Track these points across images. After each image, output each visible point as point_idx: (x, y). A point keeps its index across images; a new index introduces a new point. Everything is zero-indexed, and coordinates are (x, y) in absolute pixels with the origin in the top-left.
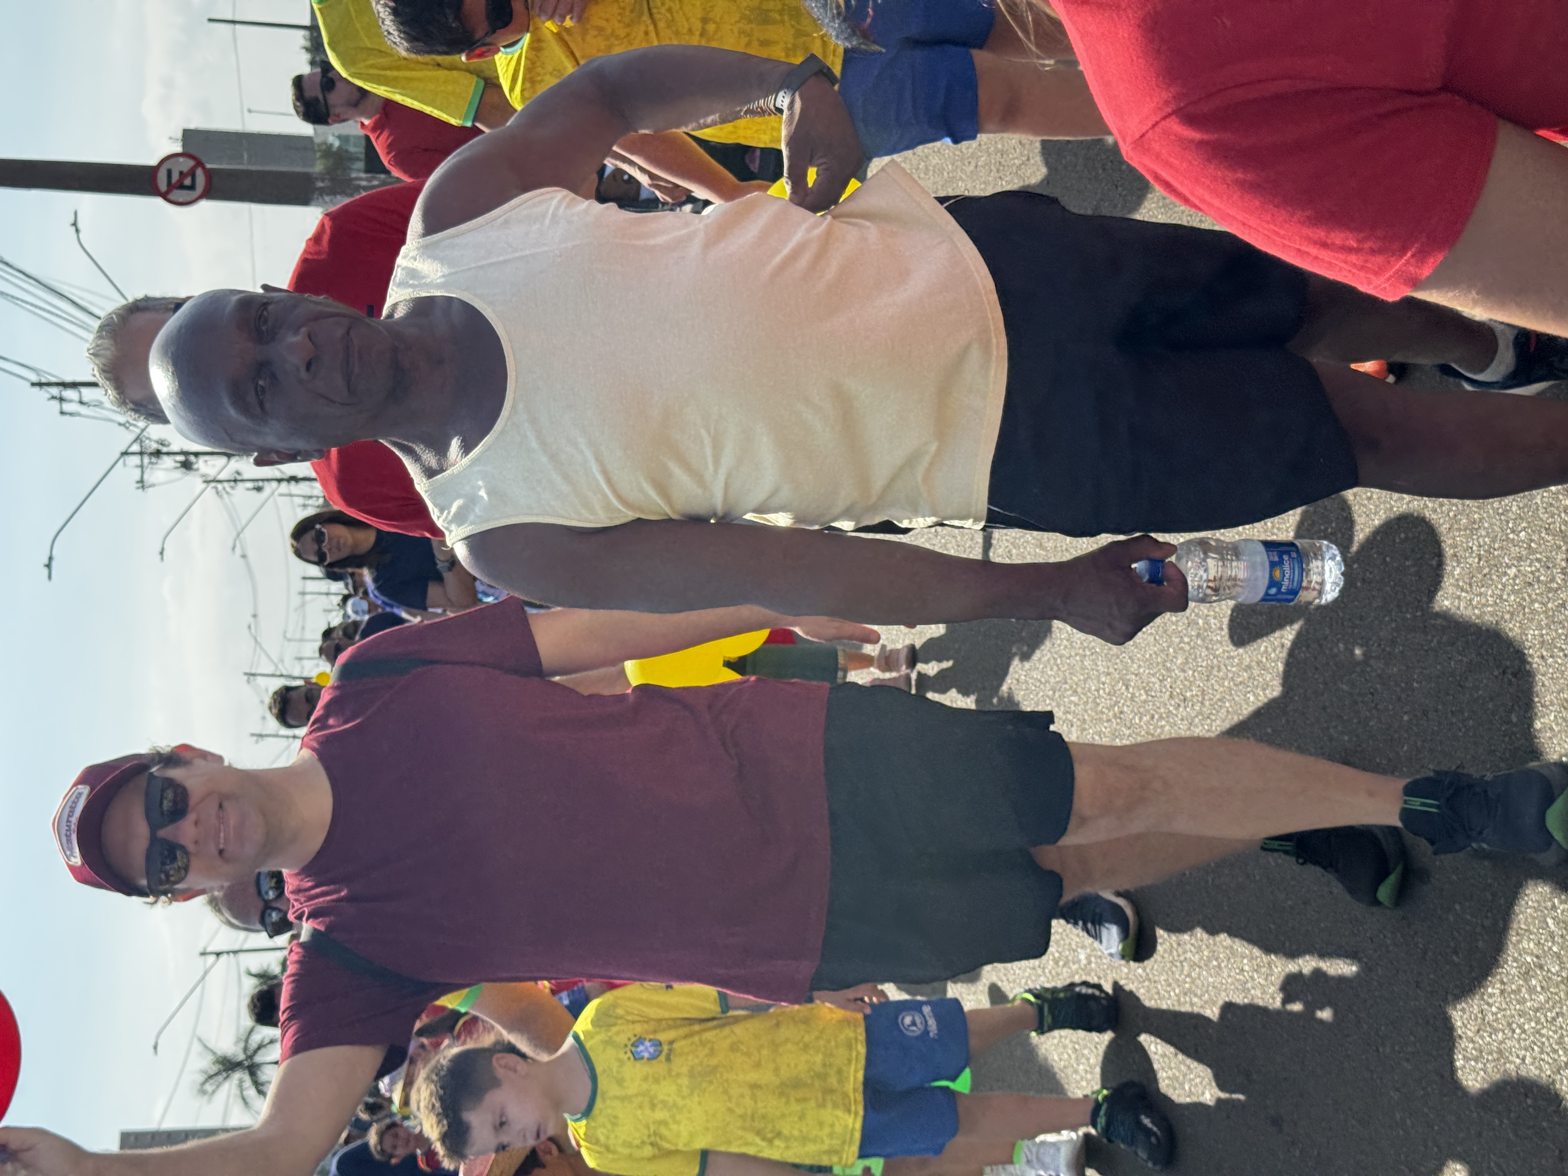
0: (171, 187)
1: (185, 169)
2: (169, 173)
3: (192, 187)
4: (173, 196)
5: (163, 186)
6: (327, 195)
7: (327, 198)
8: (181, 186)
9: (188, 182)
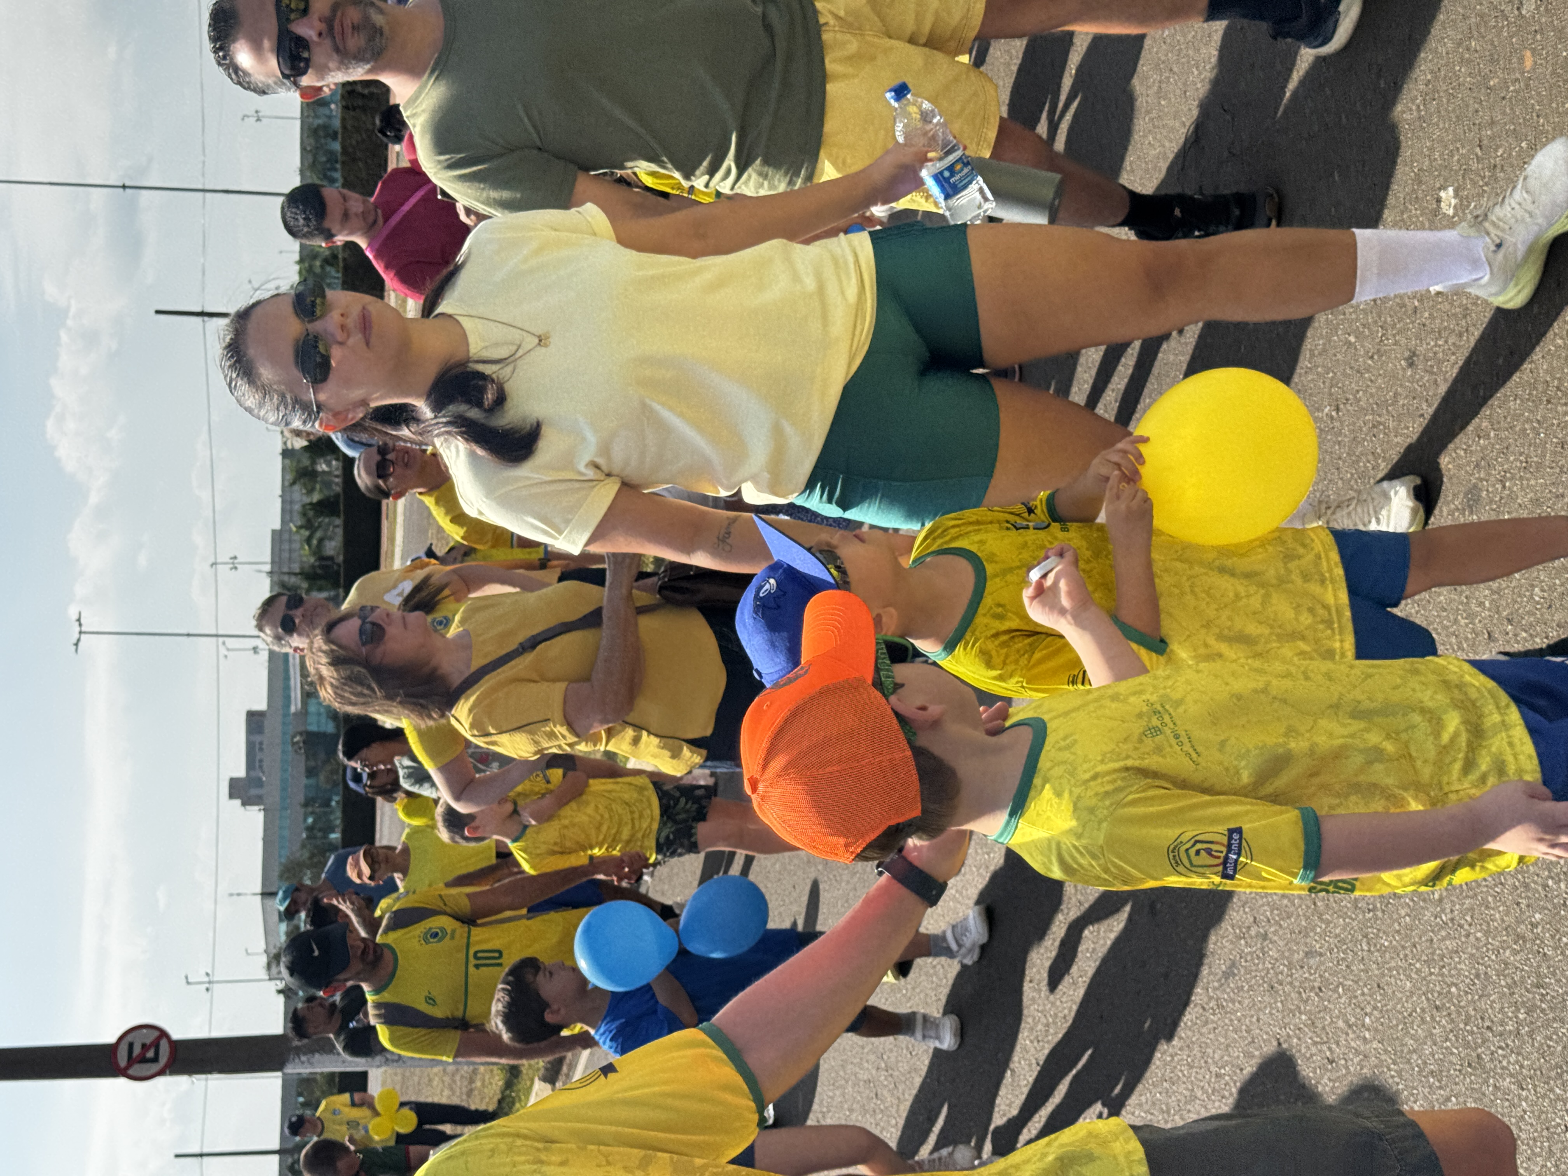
0: (131, 1061)
1: (148, 1042)
2: (131, 1046)
3: (155, 1060)
4: (132, 1071)
5: (123, 1062)
6: (305, 1054)
7: (303, 1058)
8: (143, 1060)
9: (150, 1054)
